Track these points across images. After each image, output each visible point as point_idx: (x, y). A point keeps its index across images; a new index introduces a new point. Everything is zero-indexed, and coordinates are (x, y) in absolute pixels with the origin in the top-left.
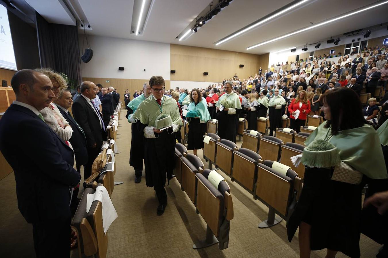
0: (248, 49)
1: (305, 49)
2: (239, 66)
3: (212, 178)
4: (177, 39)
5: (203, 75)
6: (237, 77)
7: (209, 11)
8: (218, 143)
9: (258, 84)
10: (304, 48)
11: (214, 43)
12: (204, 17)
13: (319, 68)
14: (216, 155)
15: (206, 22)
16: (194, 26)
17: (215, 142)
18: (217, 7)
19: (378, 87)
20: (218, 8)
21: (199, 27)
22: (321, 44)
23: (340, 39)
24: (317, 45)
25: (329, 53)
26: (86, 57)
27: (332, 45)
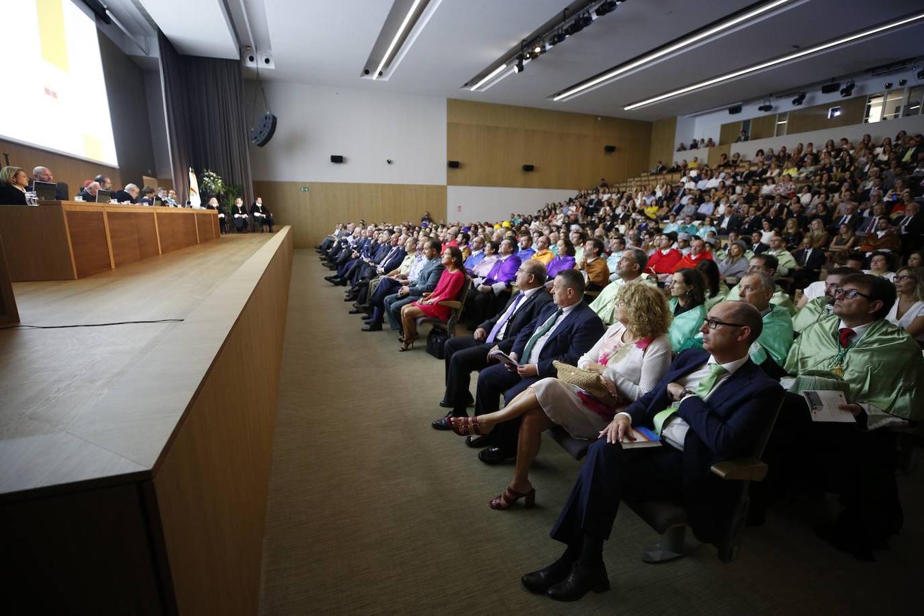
0: (627, 109)
1: (767, 109)
2: (603, 150)
5: (523, 171)
10: (762, 105)
11: (550, 96)
12: (544, 36)
16: (516, 57)
18: (583, 14)
20: (585, 16)
21: (531, 59)
22: (808, 96)
23: (856, 83)
24: (796, 97)
25: (827, 115)
26: (261, 132)
27: (836, 96)
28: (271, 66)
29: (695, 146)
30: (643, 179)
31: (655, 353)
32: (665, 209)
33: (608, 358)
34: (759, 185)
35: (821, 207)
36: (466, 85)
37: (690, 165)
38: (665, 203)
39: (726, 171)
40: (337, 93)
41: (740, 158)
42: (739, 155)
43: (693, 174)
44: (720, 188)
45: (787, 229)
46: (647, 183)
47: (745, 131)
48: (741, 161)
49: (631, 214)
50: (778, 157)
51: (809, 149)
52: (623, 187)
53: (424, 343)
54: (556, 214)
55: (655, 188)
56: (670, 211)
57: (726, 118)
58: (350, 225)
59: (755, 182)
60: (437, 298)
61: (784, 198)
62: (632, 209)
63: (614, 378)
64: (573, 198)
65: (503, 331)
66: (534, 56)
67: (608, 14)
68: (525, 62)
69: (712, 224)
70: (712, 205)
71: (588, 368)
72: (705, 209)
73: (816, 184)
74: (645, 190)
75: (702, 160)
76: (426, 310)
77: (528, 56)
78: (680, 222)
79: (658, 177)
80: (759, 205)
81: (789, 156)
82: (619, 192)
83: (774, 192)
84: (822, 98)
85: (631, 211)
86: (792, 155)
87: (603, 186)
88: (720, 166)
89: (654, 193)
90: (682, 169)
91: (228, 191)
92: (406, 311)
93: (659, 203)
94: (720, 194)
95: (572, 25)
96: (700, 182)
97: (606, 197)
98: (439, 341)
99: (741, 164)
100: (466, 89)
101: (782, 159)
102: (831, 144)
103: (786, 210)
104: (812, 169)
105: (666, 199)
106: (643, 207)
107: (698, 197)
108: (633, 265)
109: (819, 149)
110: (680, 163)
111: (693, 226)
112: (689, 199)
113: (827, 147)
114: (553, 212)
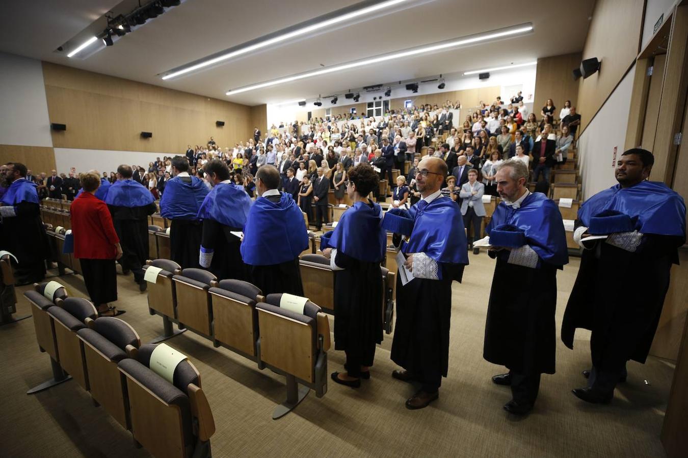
0: (228, 94)
1: (319, 104)
2: (215, 125)
3: (158, 362)
4: (60, 54)
5: (141, 138)
6: (213, 143)
7: (136, 8)
8: (177, 279)
9: (253, 158)
10: (316, 102)
11: (158, 75)
12: (127, 16)
13: (340, 134)
14: (175, 304)
15: (134, 28)
16: (104, 31)
17: (170, 277)
18: (155, 4)
19: (407, 162)
20: (157, 5)
21: (117, 36)
22: (339, 99)
24: (333, 99)
27: (352, 101)
36: (59, 50)
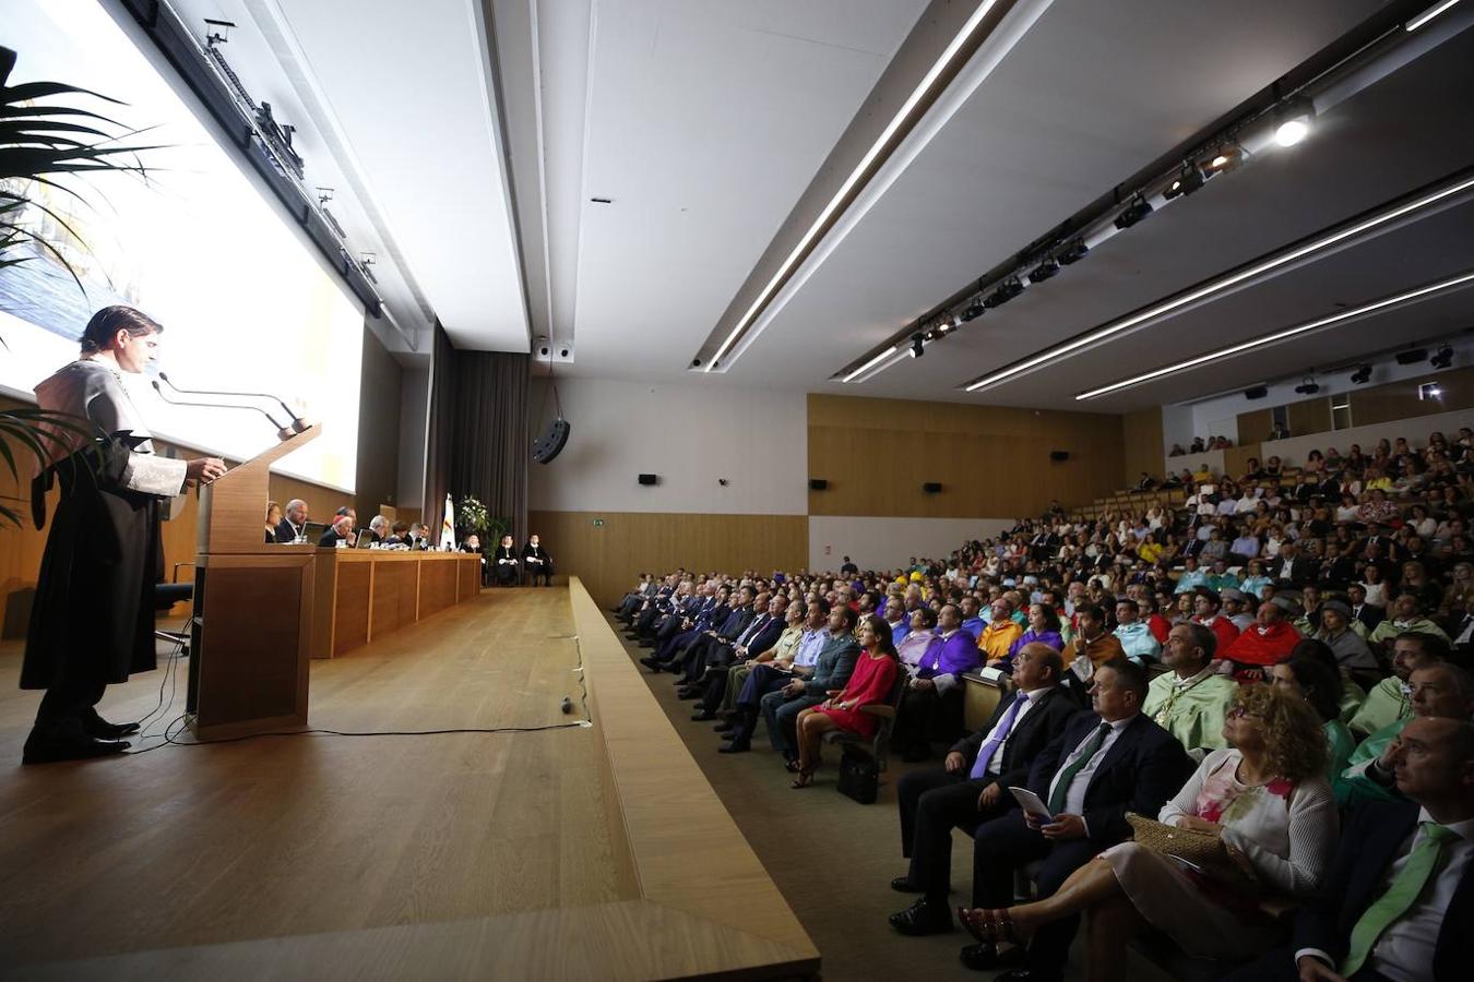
0: (1081, 398)
1: (1310, 390)
2: (1049, 459)
5: (923, 494)
10: (1301, 385)
22: (1375, 369)
23: (1454, 348)
24: (1357, 372)
25: (1418, 396)
26: (547, 445)
27: (1425, 368)
28: (570, 359)
29: (1198, 447)
30: (1121, 500)
31: (1307, 805)
32: (1172, 549)
33: (1219, 810)
34: (1328, 506)
35: (1459, 543)
36: (836, 375)
37: (1198, 477)
38: (1169, 538)
39: (1263, 484)
40: (653, 391)
41: (1282, 464)
42: (1278, 460)
43: (1207, 490)
44: (1260, 513)
45: (1408, 580)
46: (1129, 506)
47: (1280, 423)
48: (1284, 469)
49: (1114, 557)
50: (1350, 463)
51: (1402, 448)
52: (1088, 513)
53: (836, 776)
54: (984, 557)
55: (1146, 514)
56: (1181, 550)
57: (1243, 405)
58: (672, 577)
59: (1320, 503)
60: (856, 700)
61: (1384, 527)
62: (1114, 548)
63: (1243, 846)
64: (1008, 531)
65: (999, 757)
66: (938, 335)
67: (1047, 280)
68: (924, 343)
69: (1264, 573)
70: (1253, 541)
71: (1189, 826)
72: (1242, 546)
73: (1434, 503)
74: (1130, 517)
75: (1215, 469)
76: (838, 719)
77: (930, 335)
78: (1203, 569)
79: (1147, 497)
80: (1340, 539)
81: (1369, 459)
82: (1084, 522)
83: (1360, 517)
84: (1401, 372)
85: (1113, 552)
86: (1374, 457)
87: (1058, 510)
88: (1249, 478)
89: (1146, 523)
90: (1188, 485)
91: (494, 525)
92: (806, 720)
93: (1158, 536)
94: (1262, 521)
95: (995, 295)
96: (1222, 504)
97: (1063, 529)
98: (861, 772)
99: (1284, 474)
100: (837, 380)
101: (1358, 464)
102: (1438, 439)
103: (1392, 547)
104: (1418, 479)
105: (1169, 531)
106: (1132, 545)
107: (1224, 527)
108: (1191, 649)
109: (1420, 447)
110: (1179, 473)
111: (1230, 575)
112: (1213, 531)
113: (1433, 443)
114: (980, 554)
